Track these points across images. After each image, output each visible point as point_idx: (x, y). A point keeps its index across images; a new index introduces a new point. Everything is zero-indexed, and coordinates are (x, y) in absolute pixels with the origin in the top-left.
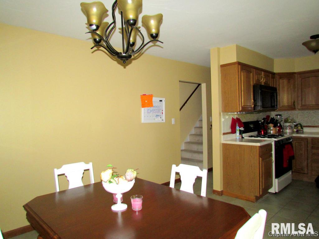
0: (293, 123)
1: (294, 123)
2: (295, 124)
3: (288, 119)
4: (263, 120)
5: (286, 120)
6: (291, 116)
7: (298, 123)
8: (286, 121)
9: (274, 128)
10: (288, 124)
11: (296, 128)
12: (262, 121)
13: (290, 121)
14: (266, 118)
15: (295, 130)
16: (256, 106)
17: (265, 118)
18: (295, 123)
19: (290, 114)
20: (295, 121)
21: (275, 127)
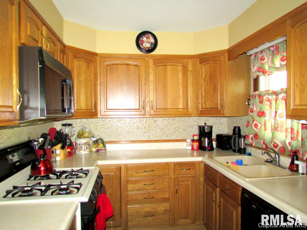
0: (91, 137)
1: (93, 139)
2: (95, 139)
3: (84, 131)
4: (41, 137)
5: (81, 133)
6: (86, 126)
7: (98, 138)
8: (80, 135)
9: (62, 151)
10: (83, 141)
11: (95, 146)
12: (41, 140)
13: (87, 135)
14: (48, 134)
15: (94, 150)
16: (27, 107)
17: (47, 132)
18: (93, 137)
19: (86, 123)
20: (93, 135)
21: (63, 148)
